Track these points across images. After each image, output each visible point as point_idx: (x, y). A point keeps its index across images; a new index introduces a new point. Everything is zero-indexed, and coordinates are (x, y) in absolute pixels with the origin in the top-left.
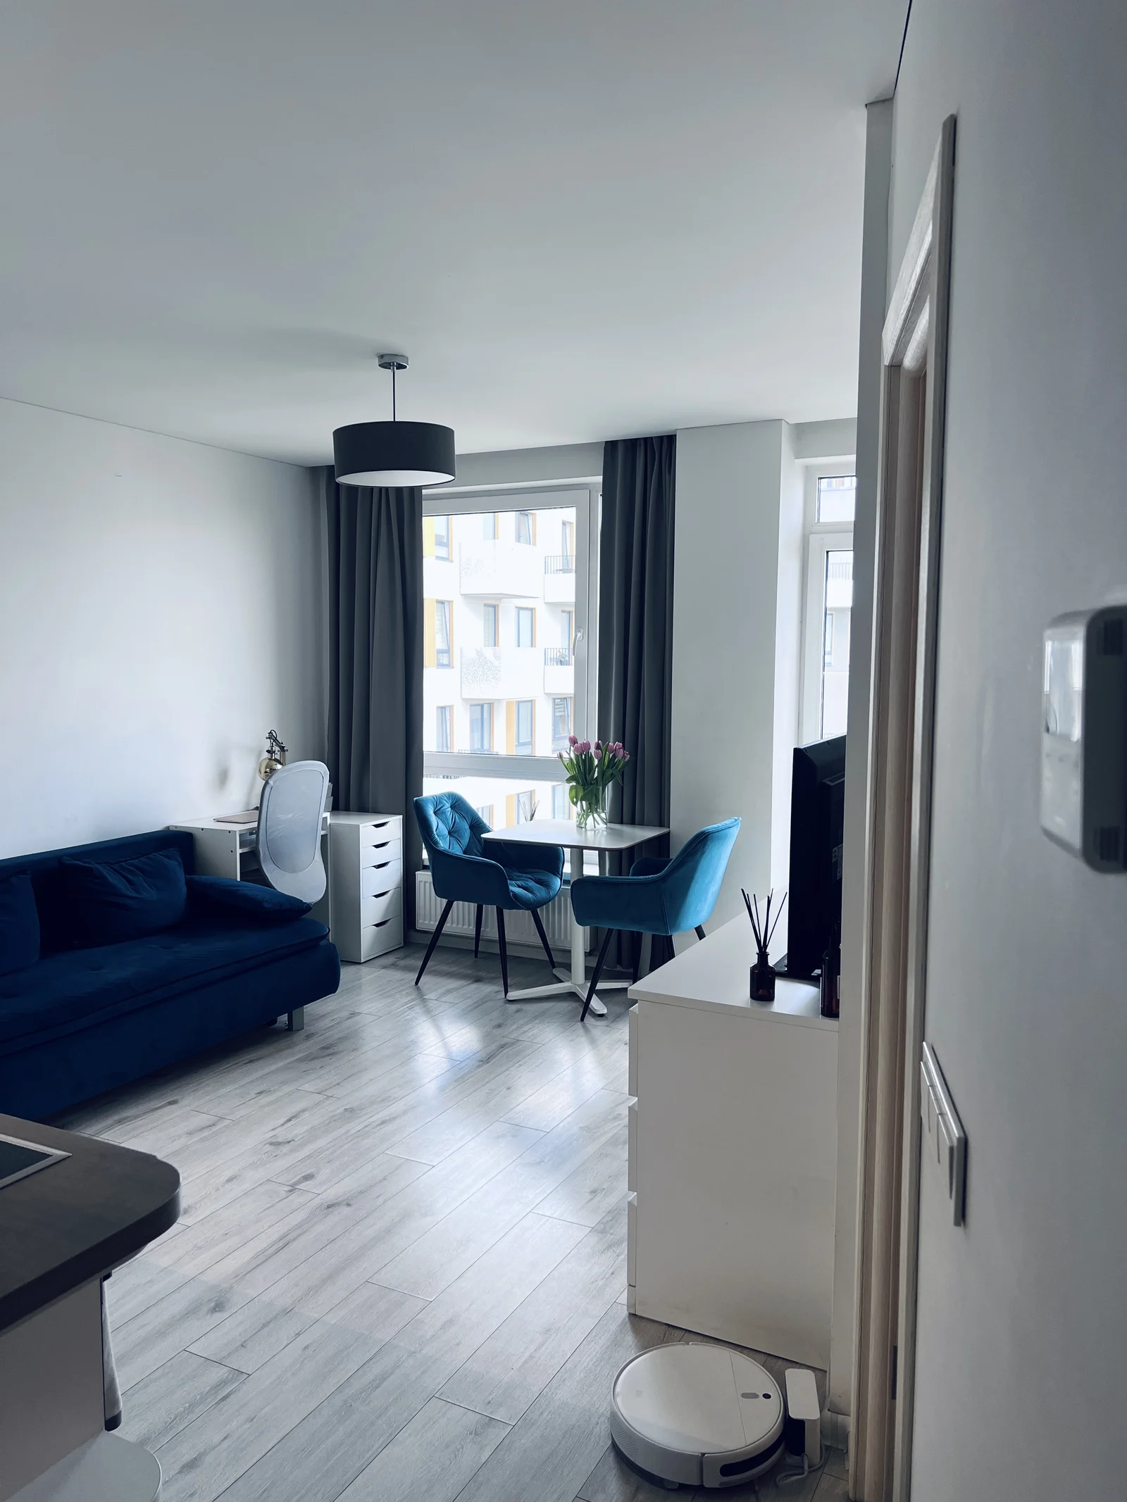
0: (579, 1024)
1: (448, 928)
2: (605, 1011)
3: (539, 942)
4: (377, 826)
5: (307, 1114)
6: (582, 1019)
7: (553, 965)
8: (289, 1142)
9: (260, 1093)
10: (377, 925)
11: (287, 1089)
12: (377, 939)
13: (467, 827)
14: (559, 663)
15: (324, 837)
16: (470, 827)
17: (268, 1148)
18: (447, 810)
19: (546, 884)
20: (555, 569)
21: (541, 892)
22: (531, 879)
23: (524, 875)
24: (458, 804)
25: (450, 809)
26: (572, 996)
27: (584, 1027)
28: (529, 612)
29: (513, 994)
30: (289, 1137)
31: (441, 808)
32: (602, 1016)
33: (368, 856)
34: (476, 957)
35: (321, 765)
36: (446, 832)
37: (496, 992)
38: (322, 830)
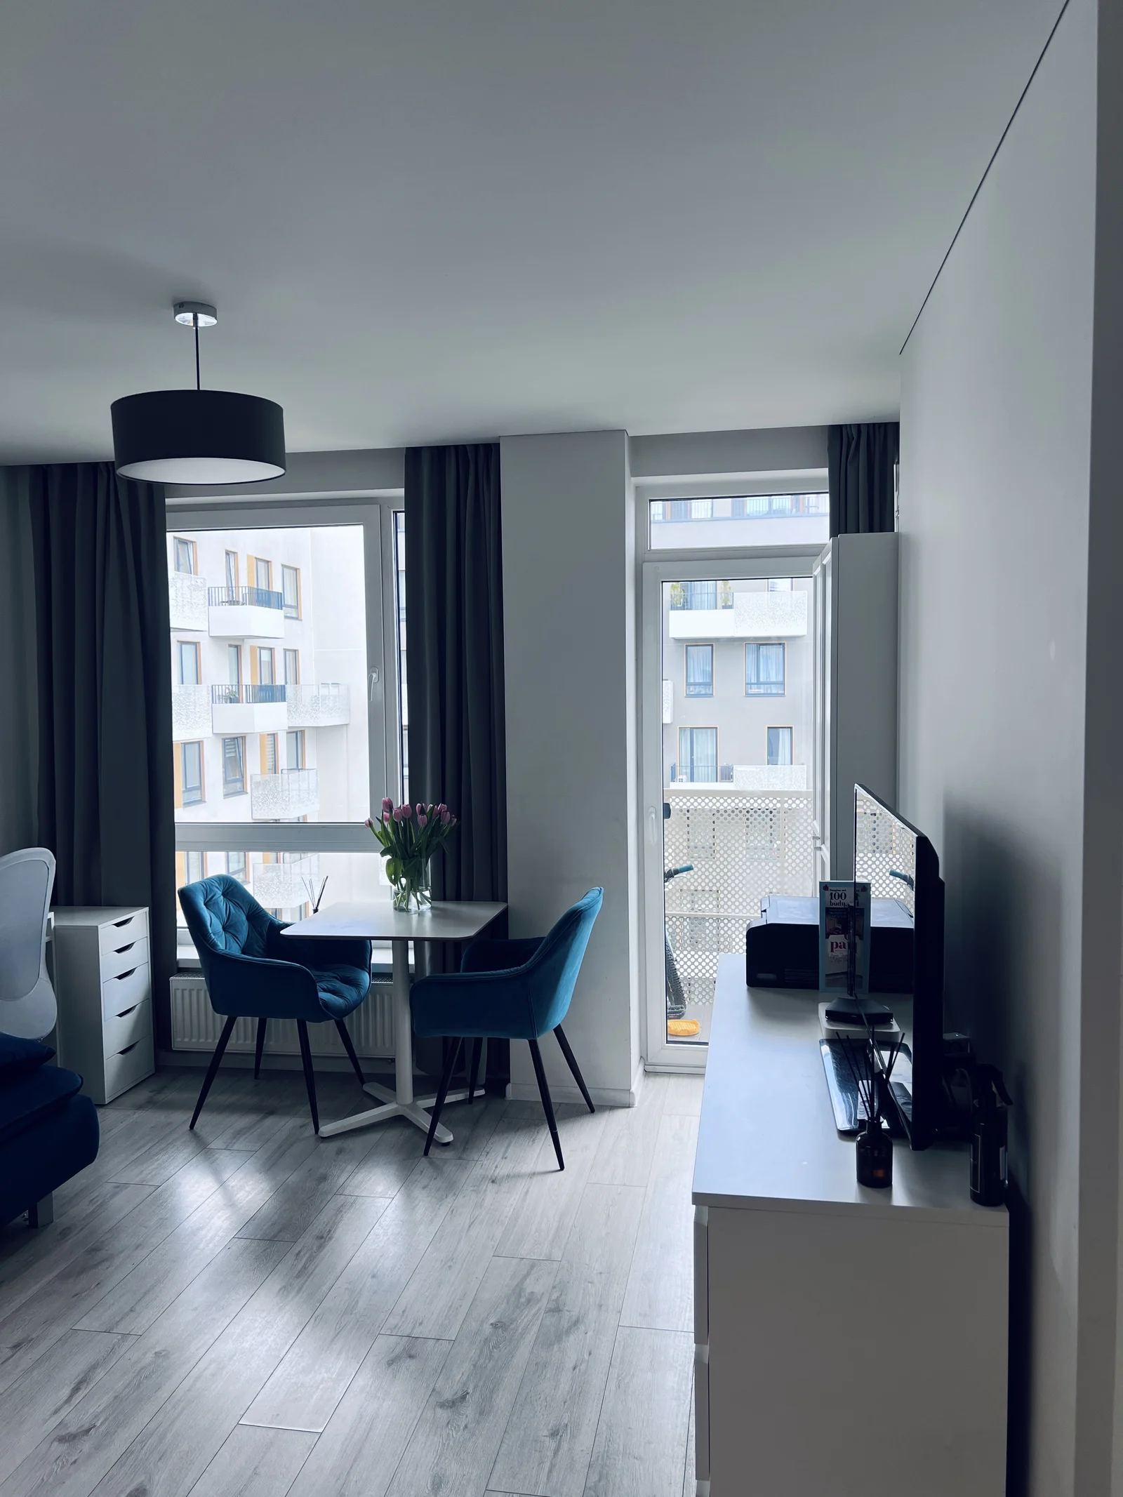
0: (424, 1159)
1: (231, 1046)
2: (450, 1138)
3: (343, 1051)
4: (118, 925)
5: (100, 1374)
6: (426, 1153)
7: (362, 1078)
8: (88, 1431)
9: (17, 1346)
10: (122, 1053)
11: (58, 1331)
12: (123, 1070)
13: (244, 918)
14: (228, 701)
15: (48, 944)
16: (248, 918)
17: (58, 1449)
18: (219, 900)
19: (355, 983)
20: (220, 600)
21: (351, 994)
22: (336, 978)
23: (326, 974)
24: (232, 889)
25: (222, 897)
26: (399, 1121)
27: (432, 1163)
28: (193, 647)
29: (327, 1129)
30: (85, 1420)
31: (212, 897)
32: (448, 1144)
33: (110, 964)
34: (256, 1077)
35: (48, 853)
36: (220, 927)
37: (301, 1127)
38: (47, 935)
